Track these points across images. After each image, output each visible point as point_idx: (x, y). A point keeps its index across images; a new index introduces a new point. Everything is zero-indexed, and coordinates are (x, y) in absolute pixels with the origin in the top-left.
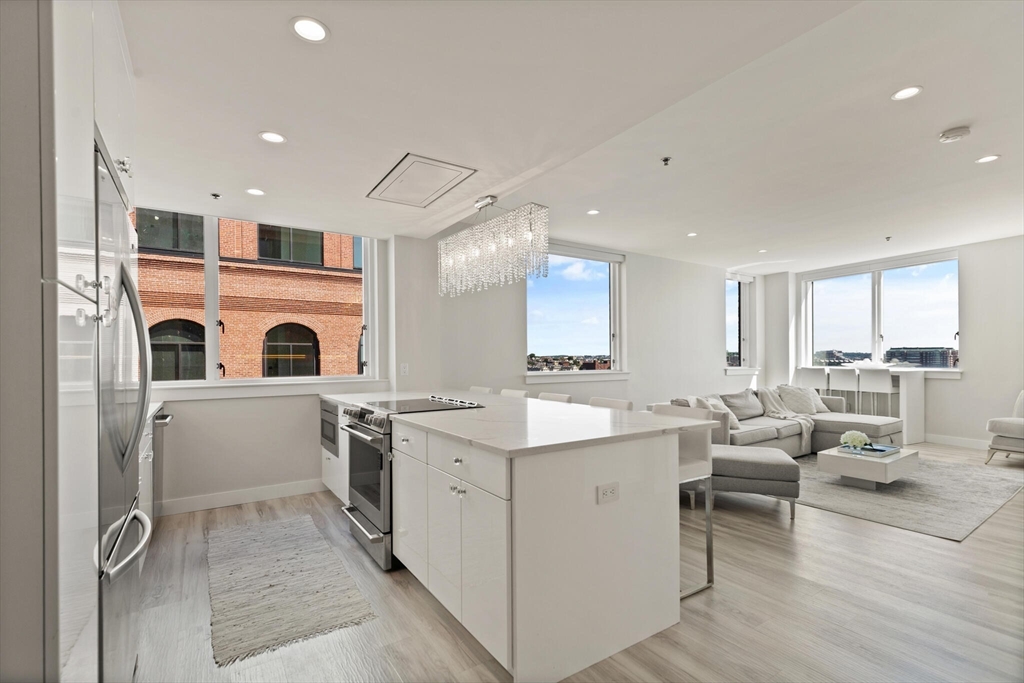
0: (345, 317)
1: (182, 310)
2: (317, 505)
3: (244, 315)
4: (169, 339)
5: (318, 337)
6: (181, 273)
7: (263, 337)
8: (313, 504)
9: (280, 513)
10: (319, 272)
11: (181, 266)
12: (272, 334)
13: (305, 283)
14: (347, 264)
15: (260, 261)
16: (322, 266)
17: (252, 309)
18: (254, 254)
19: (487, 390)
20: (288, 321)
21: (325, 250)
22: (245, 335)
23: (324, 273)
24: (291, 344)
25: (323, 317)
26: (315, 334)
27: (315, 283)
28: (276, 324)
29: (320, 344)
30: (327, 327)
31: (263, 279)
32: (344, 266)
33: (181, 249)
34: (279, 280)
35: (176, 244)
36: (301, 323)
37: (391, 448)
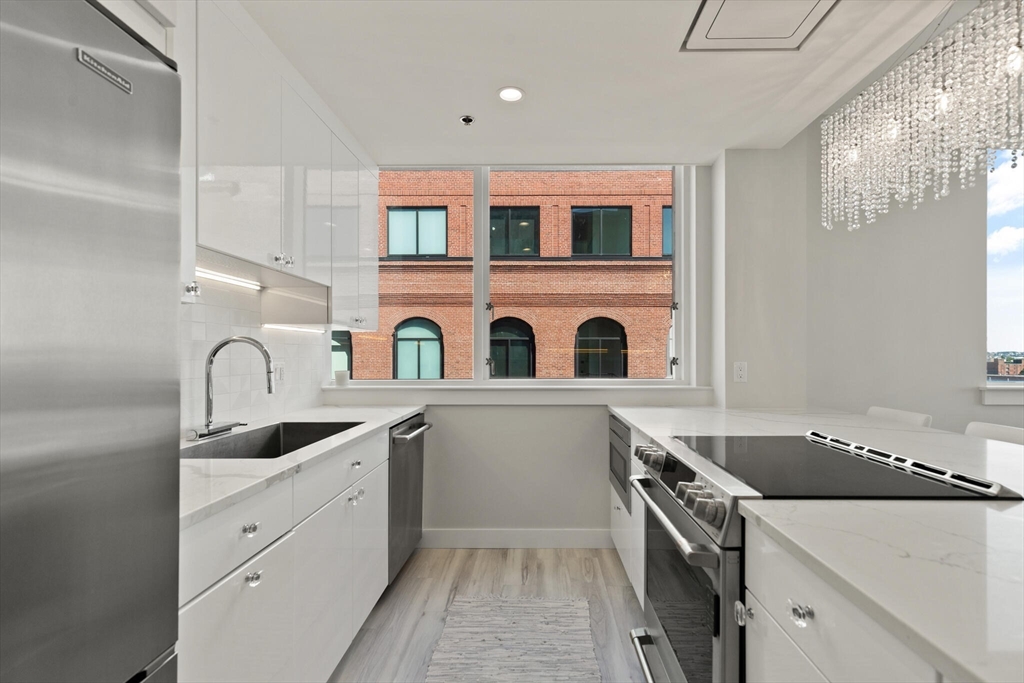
0: (653, 309)
1: (511, 308)
2: (601, 580)
3: (560, 311)
4: (503, 335)
5: (626, 331)
6: (511, 275)
7: (575, 333)
8: (595, 577)
9: (549, 581)
10: (627, 263)
11: (510, 269)
12: (583, 329)
13: (614, 275)
14: (656, 252)
15: (573, 258)
16: (630, 257)
17: (566, 305)
18: (568, 253)
19: (920, 418)
20: (598, 316)
21: (634, 239)
22: (560, 330)
23: (632, 263)
24: (600, 338)
25: (630, 310)
26: (623, 328)
27: (623, 275)
28: (587, 319)
29: (628, 338)
30: (634, 320)
31: (575, 275)
32: (653, 254)
33: (511, 254)
34: (589, 274)
35: (507, 251)
36: (609, 316)
37: (743, 588)
